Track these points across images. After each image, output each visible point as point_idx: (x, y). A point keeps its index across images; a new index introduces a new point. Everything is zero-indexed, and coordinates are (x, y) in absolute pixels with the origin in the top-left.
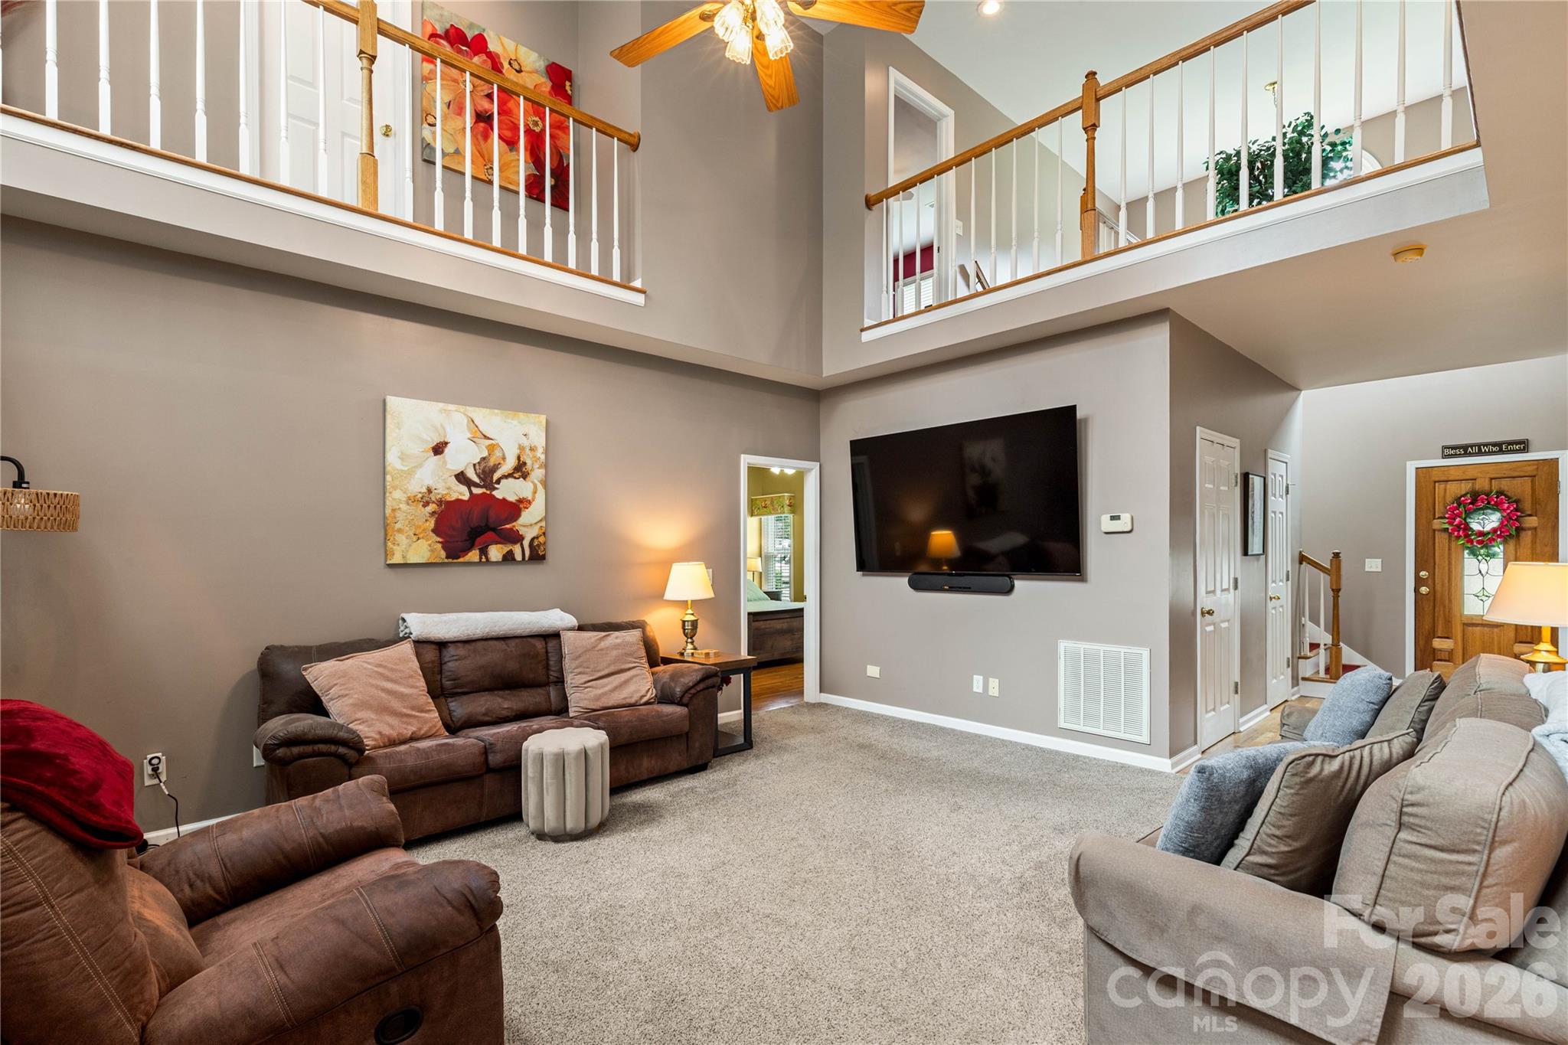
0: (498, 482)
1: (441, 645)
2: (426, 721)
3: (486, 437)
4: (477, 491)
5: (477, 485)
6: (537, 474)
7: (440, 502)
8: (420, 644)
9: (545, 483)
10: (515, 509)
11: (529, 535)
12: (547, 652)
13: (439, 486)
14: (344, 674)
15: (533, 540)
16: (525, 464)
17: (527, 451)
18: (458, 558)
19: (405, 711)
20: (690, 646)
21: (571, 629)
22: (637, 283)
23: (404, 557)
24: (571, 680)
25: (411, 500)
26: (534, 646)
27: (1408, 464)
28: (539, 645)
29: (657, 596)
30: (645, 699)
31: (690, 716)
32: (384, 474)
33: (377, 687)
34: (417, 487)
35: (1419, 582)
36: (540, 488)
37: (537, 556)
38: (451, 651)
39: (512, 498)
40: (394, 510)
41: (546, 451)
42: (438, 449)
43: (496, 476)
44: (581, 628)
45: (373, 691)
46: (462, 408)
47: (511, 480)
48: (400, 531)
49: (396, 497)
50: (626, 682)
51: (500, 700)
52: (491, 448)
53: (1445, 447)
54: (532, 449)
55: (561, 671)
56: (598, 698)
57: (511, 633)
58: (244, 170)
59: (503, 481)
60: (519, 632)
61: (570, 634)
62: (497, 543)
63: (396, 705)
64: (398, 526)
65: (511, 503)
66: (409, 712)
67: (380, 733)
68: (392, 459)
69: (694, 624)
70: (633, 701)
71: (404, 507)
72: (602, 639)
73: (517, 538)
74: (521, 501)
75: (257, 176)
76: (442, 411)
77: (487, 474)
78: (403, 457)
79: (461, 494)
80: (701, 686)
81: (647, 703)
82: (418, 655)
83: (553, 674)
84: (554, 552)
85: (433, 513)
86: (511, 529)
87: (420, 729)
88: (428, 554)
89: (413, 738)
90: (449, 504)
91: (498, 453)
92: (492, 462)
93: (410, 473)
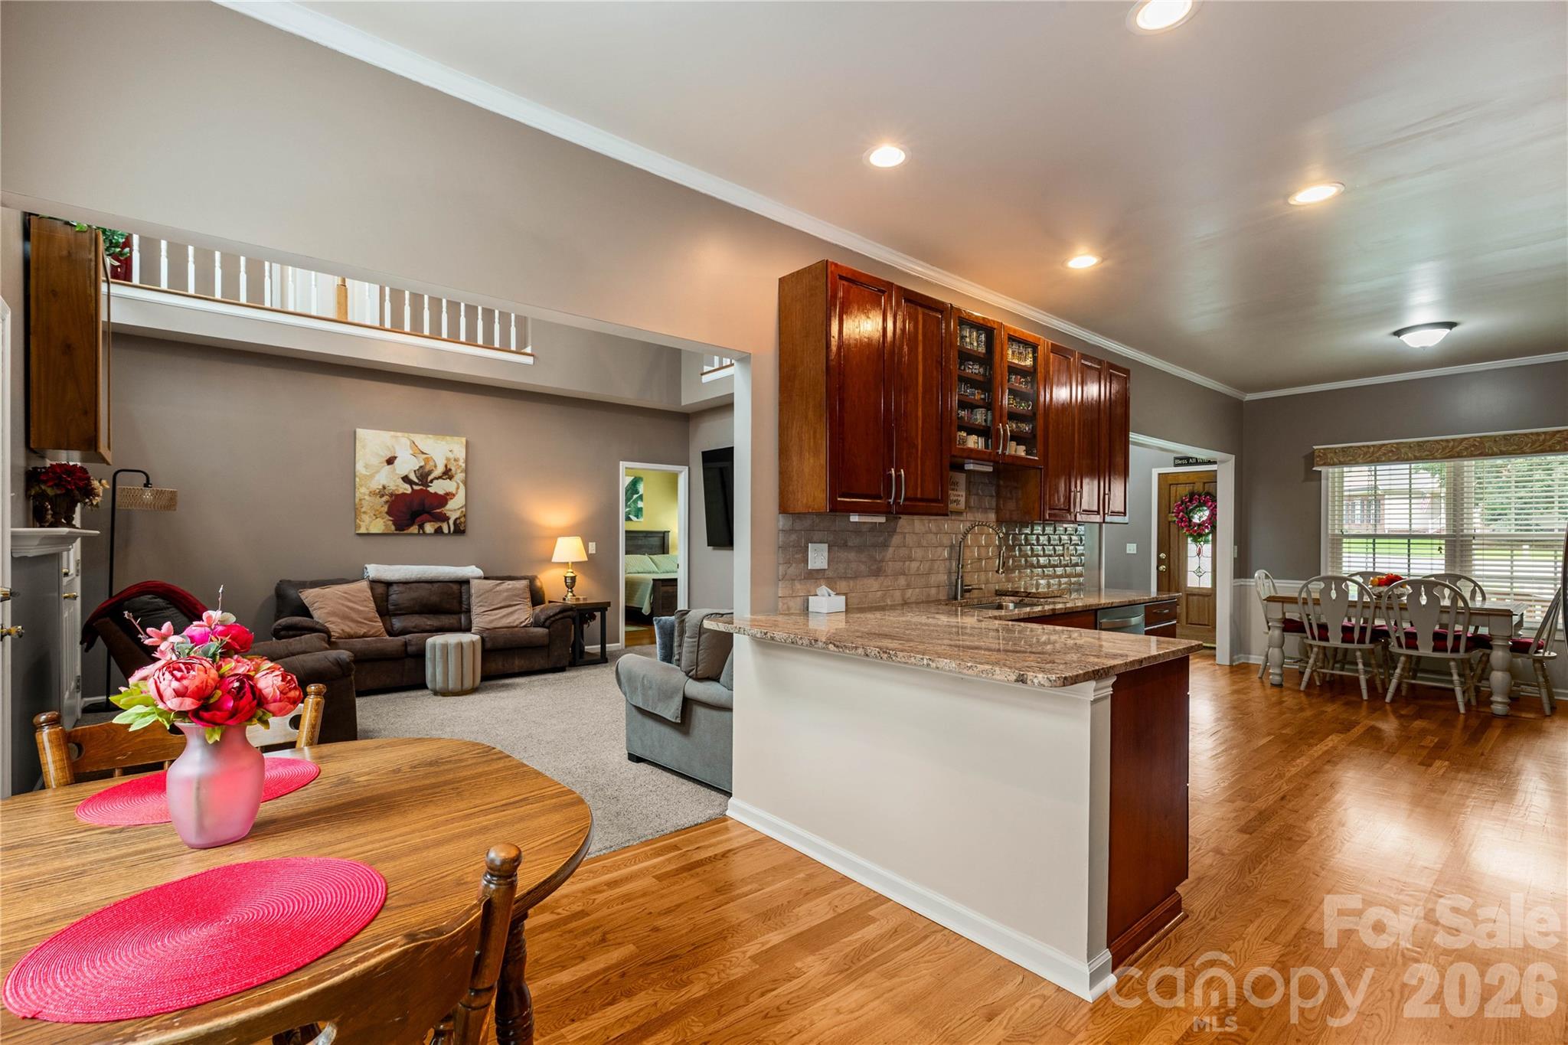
0: (431, 481)
1: (389, 584)
2: (373, 627)
3: (423, 453)
4: (416, 488)
5: (417, 484)
6: (460, 476)
7: (391, 495)
8: (374, 583)
9: (465, 483)
10: (444, 499)
11: (453, 516)
12: (461, 592)
13: (391, 485)
14: (323, 596)
15: (456, 519)
16: (450, 470)
17: (452, 461)
18: (403, 530)
19: (360, 620)
20: (570, 594)
21: (480, 578)
22: (528, 350)
23: (367, 529)
24: (475, 610)
25: (373, 494)
26: (452, 588)
27: (1153, 470)
28: (455, 587)
29: (547, 561)
30: (524, 624)
31: (550, 634)
32: (355, 476)
33: (343, 605)
34: (376, 484)
35: (1160, 562)
36: (462, 487)
37: (459, 530)
38: (395, 588)
39: (441, 492)
40: (360, 500)
41: (466, 461)
42: (390, 461)
43: (430, 478)
44: (486, 578)
45: (340, 607)
46: (406, 435)
47: (440, 480)
48: (365, 513)
49: (362, 491)
50: (512, 613)
51: (425, 620)
52: (427, 460)
53: (1176, 458)
54: (455, 460)
55: (469, 604)
56: (491, 621)
57: (436, 579)
58: (267, 305)
59: (435, 482)
60: (441, 578)
61: (476, 581)
62: (430, 521)
63: (354, 616)
64: (363, 510)
65: (441, 495)
66: (363, 621)
67: (343, 630)
68: (360, 467)
69: (573, 579)
70: (515, 624)
71: (367, 497)
72: (498, 585)
73: (446, 519)
74: (447, 494)
75: (279, 308)
76: (392, 437)
77: (424, 476)
78: (366, 467)
79: (405, 489)
80: (560, 616)
81: (525, 626)
82: (372, 589)
83: (465, 606)
84: (471, 529)
85: (387, 502)
86: (441, 513)
87: (369, 631)
88: (383, 528)
89: (364, 636)
90: (397, 496)
91: (432, 463)
92: (427, 468)
93: (372, 476)
